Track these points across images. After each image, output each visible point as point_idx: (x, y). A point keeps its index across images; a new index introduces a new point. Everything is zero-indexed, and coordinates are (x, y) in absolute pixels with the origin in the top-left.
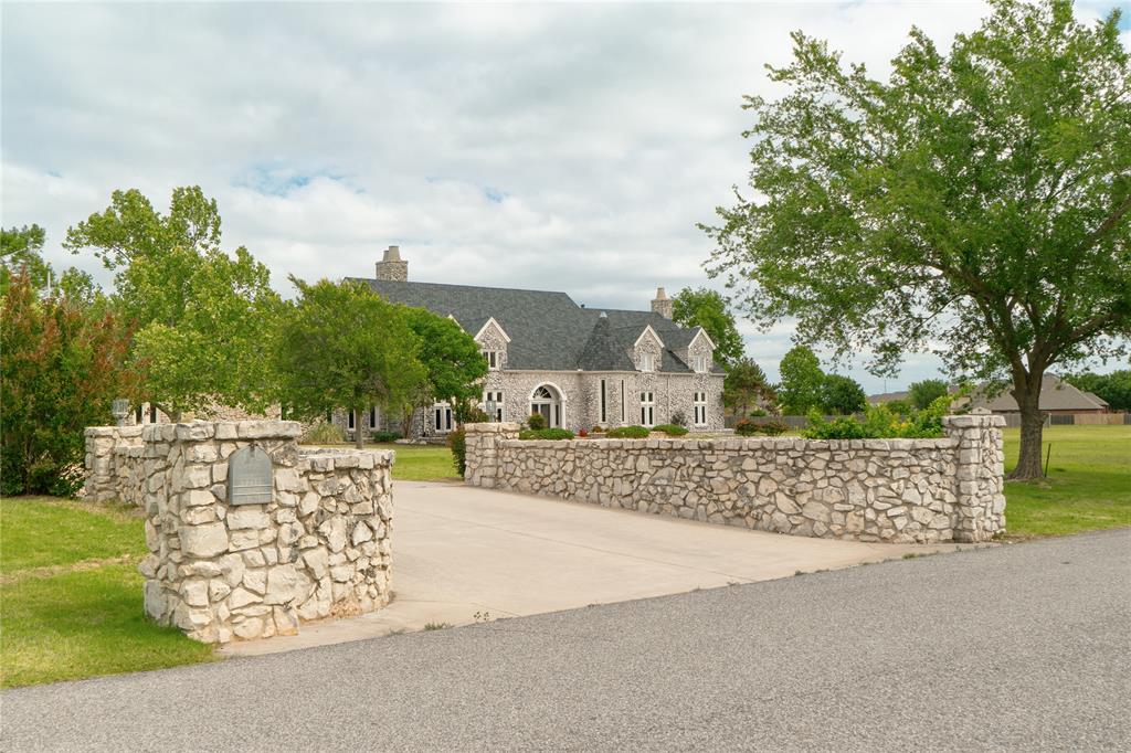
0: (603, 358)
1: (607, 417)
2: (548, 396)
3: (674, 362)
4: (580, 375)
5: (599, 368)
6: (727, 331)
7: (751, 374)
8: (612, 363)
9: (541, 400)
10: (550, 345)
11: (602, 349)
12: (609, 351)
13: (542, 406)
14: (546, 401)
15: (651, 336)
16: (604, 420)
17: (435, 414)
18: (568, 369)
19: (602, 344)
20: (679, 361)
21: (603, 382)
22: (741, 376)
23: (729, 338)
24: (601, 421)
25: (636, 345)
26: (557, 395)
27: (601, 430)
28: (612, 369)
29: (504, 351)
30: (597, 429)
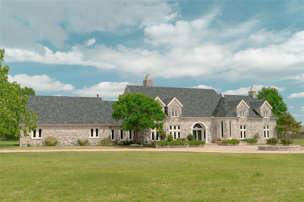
0: (222, 112)
1: (224, 135)
2: (201, 127)
3: (255, 113)
4: (213, 119)
5: (220, 116)
6: (280, 103)
7: (288, 118)
8: (225, 114)
9: (197, 129)
10: (203, 108)
11: (222, 109)
12: (224, 110)
13: (198, 131)
14: (200, 129)
15: (244, 104)
16: (223, 136)
17: (151, 134)
18: (208, 117)
19: (222, 107)
20: (257, 113)
21: (222, 121)
22: (283, 119)
23: (281, 105)
24: (221, 137)
25: (237, 107)
26: (204, 127)
27: (221, 141)
28: (225, 116)
29: (181, 110)
30: (219, 140)
